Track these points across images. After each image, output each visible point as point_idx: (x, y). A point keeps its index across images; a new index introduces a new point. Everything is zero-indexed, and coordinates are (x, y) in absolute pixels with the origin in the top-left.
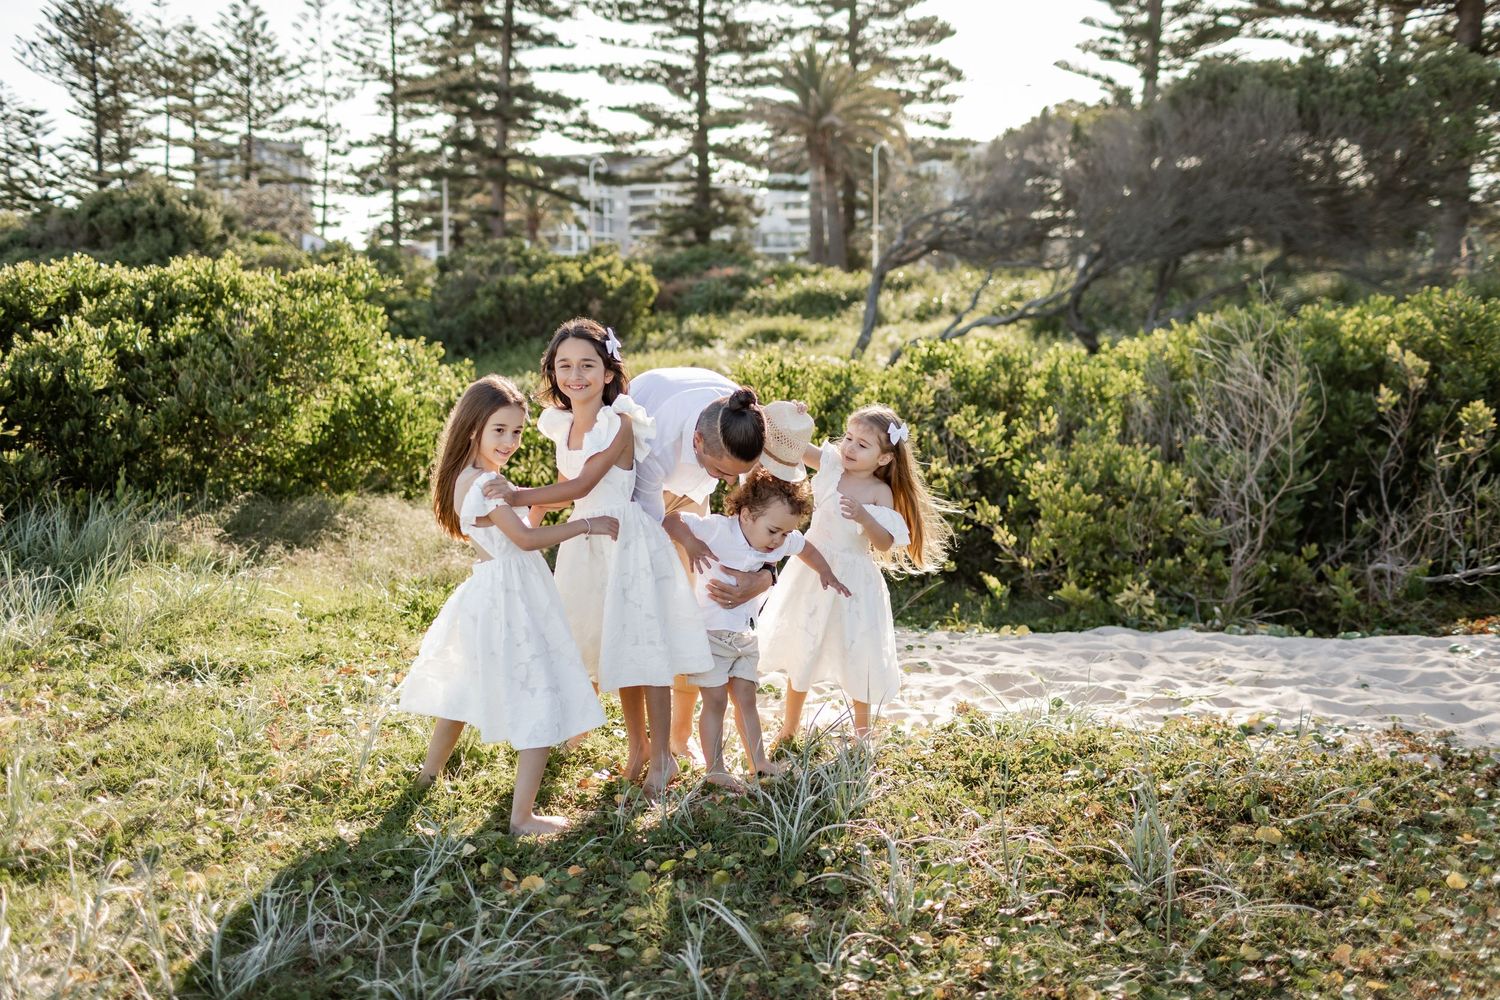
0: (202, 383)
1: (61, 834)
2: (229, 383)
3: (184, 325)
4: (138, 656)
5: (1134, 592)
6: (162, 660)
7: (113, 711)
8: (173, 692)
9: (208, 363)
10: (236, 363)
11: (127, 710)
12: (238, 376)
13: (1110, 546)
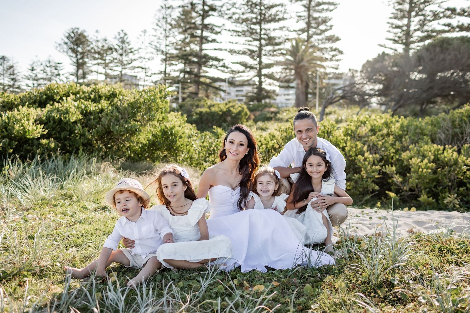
0: (110, 121)
1: (54, 261)
2: (119, 121)
3: (104, 104)
4: (86, 204)
5: (451, 198)
6: (94, 206)
7: (76, 221)
8: (98, 215)
9: (112, 114)
10: (121, 114)
11: (81, 221)
12: (122, 119)
13: (438, 182)
